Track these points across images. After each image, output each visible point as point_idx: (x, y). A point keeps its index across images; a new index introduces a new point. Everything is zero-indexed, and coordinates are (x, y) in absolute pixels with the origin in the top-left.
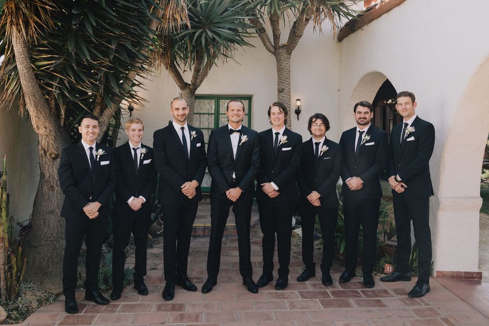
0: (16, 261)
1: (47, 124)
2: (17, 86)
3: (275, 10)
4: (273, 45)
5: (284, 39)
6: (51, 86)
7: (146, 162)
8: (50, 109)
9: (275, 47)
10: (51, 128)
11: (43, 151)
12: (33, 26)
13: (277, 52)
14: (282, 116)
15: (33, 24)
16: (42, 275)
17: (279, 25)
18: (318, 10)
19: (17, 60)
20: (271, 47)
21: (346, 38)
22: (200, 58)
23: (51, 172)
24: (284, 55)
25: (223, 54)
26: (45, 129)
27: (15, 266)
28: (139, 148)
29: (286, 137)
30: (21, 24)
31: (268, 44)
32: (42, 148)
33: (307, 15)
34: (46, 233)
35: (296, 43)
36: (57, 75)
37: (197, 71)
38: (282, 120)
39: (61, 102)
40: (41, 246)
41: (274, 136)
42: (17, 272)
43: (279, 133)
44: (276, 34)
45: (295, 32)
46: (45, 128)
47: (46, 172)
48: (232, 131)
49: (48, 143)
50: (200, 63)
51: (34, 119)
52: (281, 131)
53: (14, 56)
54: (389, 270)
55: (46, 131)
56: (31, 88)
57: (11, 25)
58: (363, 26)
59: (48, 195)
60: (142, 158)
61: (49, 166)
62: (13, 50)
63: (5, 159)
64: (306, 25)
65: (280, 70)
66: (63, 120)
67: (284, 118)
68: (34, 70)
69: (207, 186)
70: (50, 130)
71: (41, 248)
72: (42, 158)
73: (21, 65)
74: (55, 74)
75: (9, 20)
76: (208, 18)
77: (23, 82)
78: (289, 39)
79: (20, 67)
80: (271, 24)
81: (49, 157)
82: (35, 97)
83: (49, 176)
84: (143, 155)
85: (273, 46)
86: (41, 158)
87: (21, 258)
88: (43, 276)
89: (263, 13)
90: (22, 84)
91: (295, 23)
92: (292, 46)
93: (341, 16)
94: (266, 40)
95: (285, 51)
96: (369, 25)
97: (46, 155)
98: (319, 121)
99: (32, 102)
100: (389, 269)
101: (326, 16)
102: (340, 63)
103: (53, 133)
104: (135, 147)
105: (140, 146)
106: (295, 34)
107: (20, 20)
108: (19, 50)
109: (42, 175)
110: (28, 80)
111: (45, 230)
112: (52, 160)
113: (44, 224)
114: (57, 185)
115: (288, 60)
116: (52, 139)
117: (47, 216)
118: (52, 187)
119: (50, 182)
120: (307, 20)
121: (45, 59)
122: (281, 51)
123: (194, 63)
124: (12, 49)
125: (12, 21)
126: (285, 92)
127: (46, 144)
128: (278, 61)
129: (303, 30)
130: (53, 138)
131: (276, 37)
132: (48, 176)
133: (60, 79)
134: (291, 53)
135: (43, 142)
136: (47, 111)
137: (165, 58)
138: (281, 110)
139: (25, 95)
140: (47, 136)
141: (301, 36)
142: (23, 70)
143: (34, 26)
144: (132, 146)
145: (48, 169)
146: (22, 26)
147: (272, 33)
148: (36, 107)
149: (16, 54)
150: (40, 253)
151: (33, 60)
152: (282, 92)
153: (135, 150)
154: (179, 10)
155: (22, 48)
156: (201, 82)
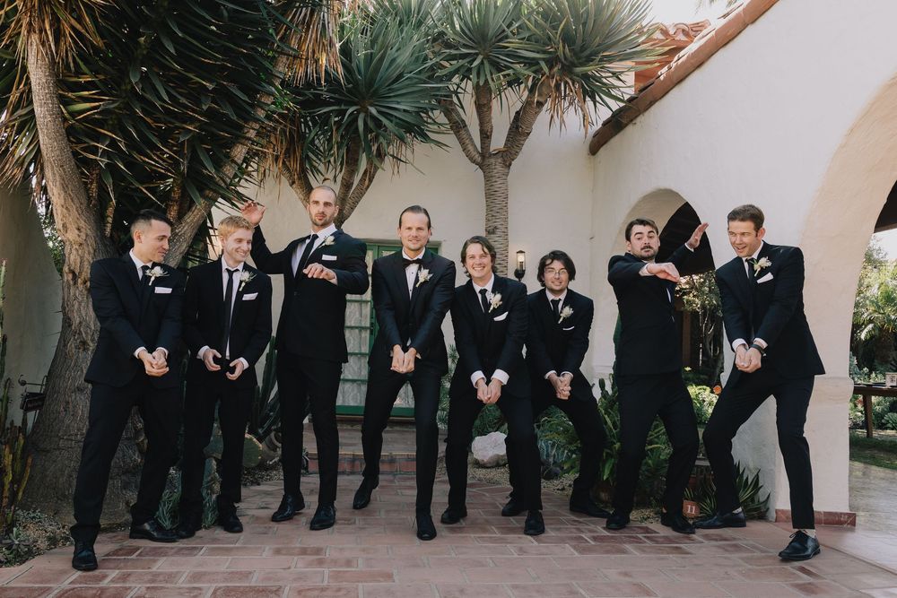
0: (13, 460)
1: (82, 224)
2: (31, 147)
3: (486, 81)
4: (480, 150)
5: (498, 141)
6: (94, 151)
7: (247, 297)
8: (89, 198)
9: (483, 156)
10: (89, 232)
11: (71, 276)
12: (67, 33)
13: (487, 162)
14: (487, 260)
15: (68, 31)
16: (58, 499)
17: (490, 113)
18: (558, 86)
19: (35, 99)
20: (475, 153)
21: (605, 146)
22: (352, 163)
23: (84, 315)
24: (498, 167)
25: (393, 156)
26: (77, 232)
27: (9, 469)
28: (237, 270)
29: (498, 296)
30: (48, 27)
31: (470, 148)
32: (69, 268)
33: (540, 95)
34: (68, 426)
35: (520, 146)
36: (106, 132)
37: (347, 185)
38: (488, 268)
39: (109, 182)
40: (59, 449)
41: (480, 296)
42: (12, 483)
43: (486, 290)
44: (486, 129)
45: (517, 128)
46: (79, 229)
47: (75, 315)
48: (408, 263)
49: (82, 258)
50: (352, 173)
51: (59, 212)
52: (489, 286)
53: (30, 91)
54: (691, 511)
55: (79, 236)
56: (58, 152)
57: (29, 32)
58: (636, 117)
59: (75, 357)
60: (241, 290)
61: (80, 305)
62: (28, 83)
63: (3, 269)
64: (537, 113)
65: (490, 194)
66: (109, 225)
67: (490, 264)
68: (65, 120)
69: (356, 405)
70: (87, 235)
71: (58, 452)
72: (69, 288)
73: (41, 107)
74: (102, 131)
75: (25, 22)
76: (370, 83)
77: (43, 139)
78: (507, 140)
79: (38, 110)
80: (478, 112)
81: (81, 287)
82: (64, 170)
83: (80, 323)
84: (243, 284)
85: (478, 152)
86: (66, 289)
87: (22, 458)
88: (59, 502)
89: (465, 90)
90: (41, 142)
91: (518, 113)
92: (513, 152)
93: (597, 104)
94: (467, 142)
95: (500, 160)
96: (647, 114)
97: (75, 283)
98: (557, 265)
99: (58, 178)
100: (691, 508)
101: (571, 104)
102: (593, 191)
103: (91, 241)
104: (230, 268)
105: (240, 267)
106: (519, 130)
107: (46, 22)
108: (40, 79)
109: (67, 322)
110: (52, 135)
111: (67, 422)
112: (86, 293)
113: (65, 410)
114: (92, 340)
115: (504, 177)
116: (89, 253)
117: (71, 396)
118: (84, 343)
119: (80, 333)
120: (540, 104)
121: (86, 100)
122: (492, 160)
123: (341, 171)
124: (28, 78)
125: (30, 24)
126: (499, 232)
127: (79, 260)
128: (488, 178)
129: (531, 124)
130: (92, 251)
131: (486, 135)
132: (77, 322)
133: (111, 141)
134: (510, 165)
135: (72, 257)
136: (84, 201)
137: (290, 161)
138: (486, 250)
139: (45, 165)
140: (81, 244)
141: (528, 134)
142: (45, 117)
143: (70, 34)
144: (225, 266)
145: (79, 310)
146: (49, 32)
147: (479, 128)
148: (64, 187)
149: (35, 87)
150: (55, 461)
151: (64, 101)
152: (493, 233)
153: (231, 273)
154: (326, 43)
155: (46, 76)
156: (352, 209)
